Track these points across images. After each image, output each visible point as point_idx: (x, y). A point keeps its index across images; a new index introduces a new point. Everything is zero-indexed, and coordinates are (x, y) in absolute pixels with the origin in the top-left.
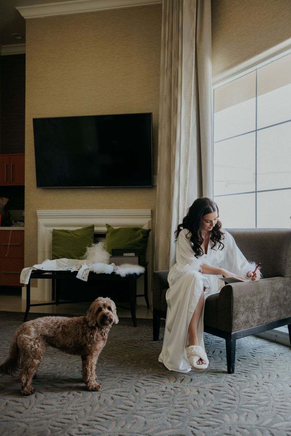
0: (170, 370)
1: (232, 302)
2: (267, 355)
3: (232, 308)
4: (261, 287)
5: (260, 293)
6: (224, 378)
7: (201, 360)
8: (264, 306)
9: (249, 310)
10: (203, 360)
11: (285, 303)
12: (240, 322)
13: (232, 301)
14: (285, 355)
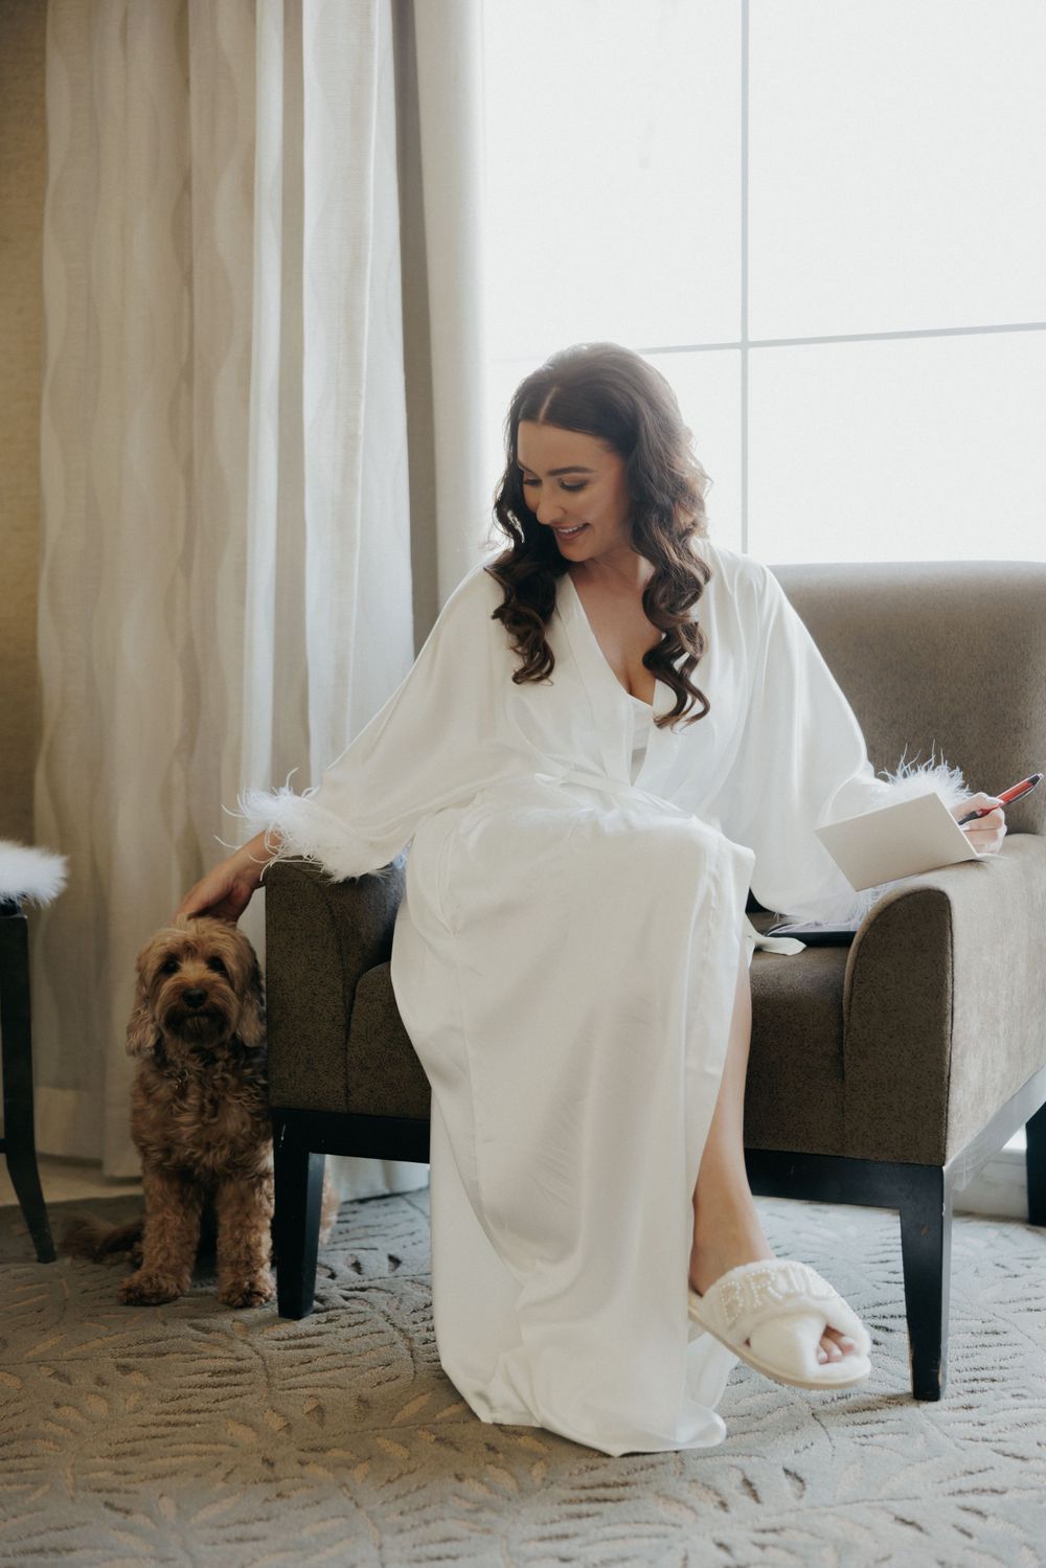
1: (950, 986)
3: (949, 1018)
7: (830, 1333)
10: (842, 1335)
13: (949, 980)
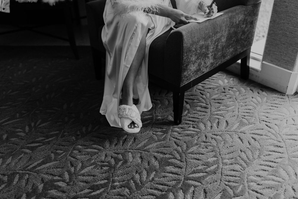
0: (112, 125)
2: (216, 92)
4: (219, 25)
5: (216, 33)
6: (170, 132)
7: (133, 123)
8: (219, 47)
9: (202, 56)
10: (135, 124)
11: (242, 37)
12: (191, 73)
14: (234, 89)
